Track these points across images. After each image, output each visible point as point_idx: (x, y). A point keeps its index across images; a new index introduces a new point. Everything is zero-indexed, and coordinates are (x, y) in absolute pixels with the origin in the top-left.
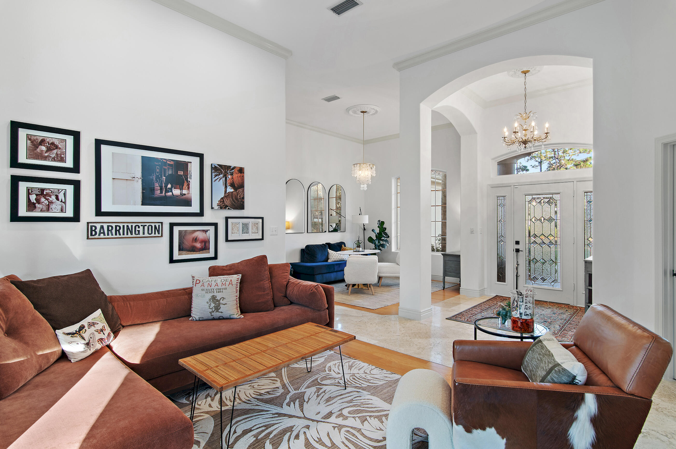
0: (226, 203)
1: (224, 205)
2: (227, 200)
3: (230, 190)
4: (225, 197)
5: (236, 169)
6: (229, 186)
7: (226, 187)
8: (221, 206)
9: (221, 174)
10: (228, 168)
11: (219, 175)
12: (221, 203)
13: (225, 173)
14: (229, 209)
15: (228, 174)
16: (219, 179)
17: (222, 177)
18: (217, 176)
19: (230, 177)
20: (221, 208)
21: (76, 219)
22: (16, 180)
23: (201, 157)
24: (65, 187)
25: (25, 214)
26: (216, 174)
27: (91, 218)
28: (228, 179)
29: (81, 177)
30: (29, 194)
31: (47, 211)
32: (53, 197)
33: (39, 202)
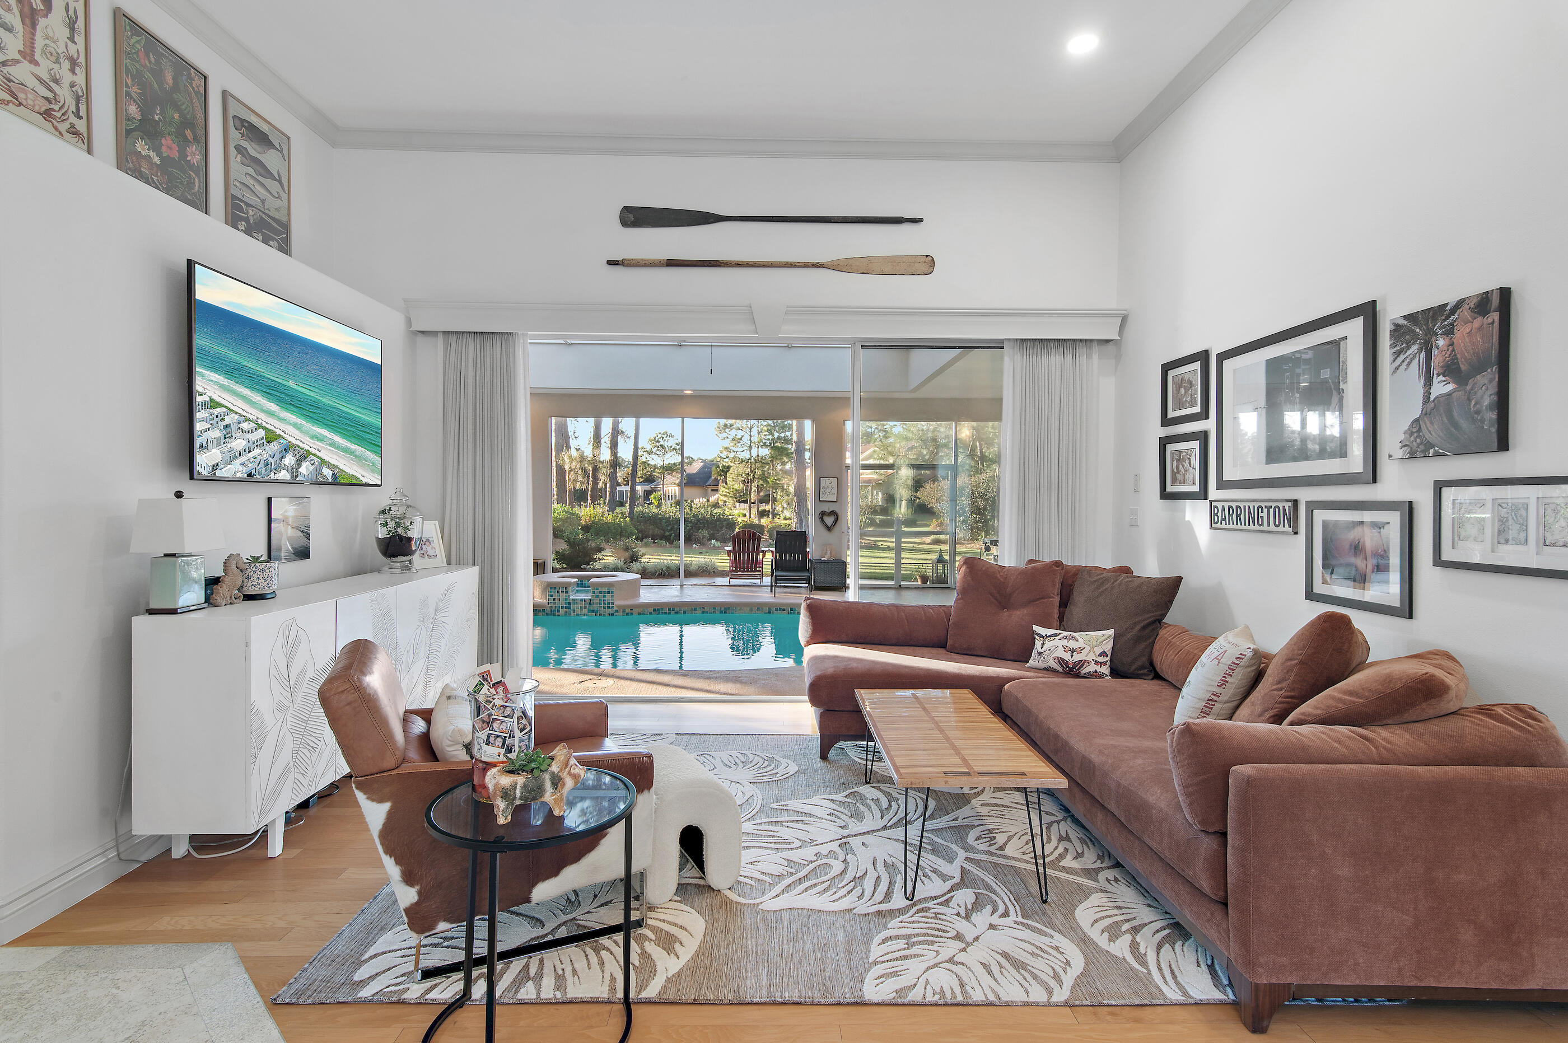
0: (1427, 436)
1: (1421, 444)
2: (1432, 423)
3: (1441, 387)
4: (1425, 414)
5: (1466, 306)
6: (1438, 375)
7: (1429, 382)
8: (1411, 448)
9: (1415, 343)
10: (1438, 312)
11: (1408, 347)
12: (1412, 439)
13: (1426, 335)
14: (1437, 455)
15: (1436, 335)
16: (1408, 360)
17: (1416, 351)
18: (1401, 356)
19: (1441, 343)
20: (1413, 456)
21: (1204, 494)
22: (1164, 442)
23: (1369, 311)
24: (1195, 445)
25: (1170, 488)
26: (1398, 348)
27: (1213, 493)
28: (1435, 351)
29: (1209, 425)
30: (1172, 460)
31: (1183, 483)
32: (1187, 462)
33: (1178, 472)
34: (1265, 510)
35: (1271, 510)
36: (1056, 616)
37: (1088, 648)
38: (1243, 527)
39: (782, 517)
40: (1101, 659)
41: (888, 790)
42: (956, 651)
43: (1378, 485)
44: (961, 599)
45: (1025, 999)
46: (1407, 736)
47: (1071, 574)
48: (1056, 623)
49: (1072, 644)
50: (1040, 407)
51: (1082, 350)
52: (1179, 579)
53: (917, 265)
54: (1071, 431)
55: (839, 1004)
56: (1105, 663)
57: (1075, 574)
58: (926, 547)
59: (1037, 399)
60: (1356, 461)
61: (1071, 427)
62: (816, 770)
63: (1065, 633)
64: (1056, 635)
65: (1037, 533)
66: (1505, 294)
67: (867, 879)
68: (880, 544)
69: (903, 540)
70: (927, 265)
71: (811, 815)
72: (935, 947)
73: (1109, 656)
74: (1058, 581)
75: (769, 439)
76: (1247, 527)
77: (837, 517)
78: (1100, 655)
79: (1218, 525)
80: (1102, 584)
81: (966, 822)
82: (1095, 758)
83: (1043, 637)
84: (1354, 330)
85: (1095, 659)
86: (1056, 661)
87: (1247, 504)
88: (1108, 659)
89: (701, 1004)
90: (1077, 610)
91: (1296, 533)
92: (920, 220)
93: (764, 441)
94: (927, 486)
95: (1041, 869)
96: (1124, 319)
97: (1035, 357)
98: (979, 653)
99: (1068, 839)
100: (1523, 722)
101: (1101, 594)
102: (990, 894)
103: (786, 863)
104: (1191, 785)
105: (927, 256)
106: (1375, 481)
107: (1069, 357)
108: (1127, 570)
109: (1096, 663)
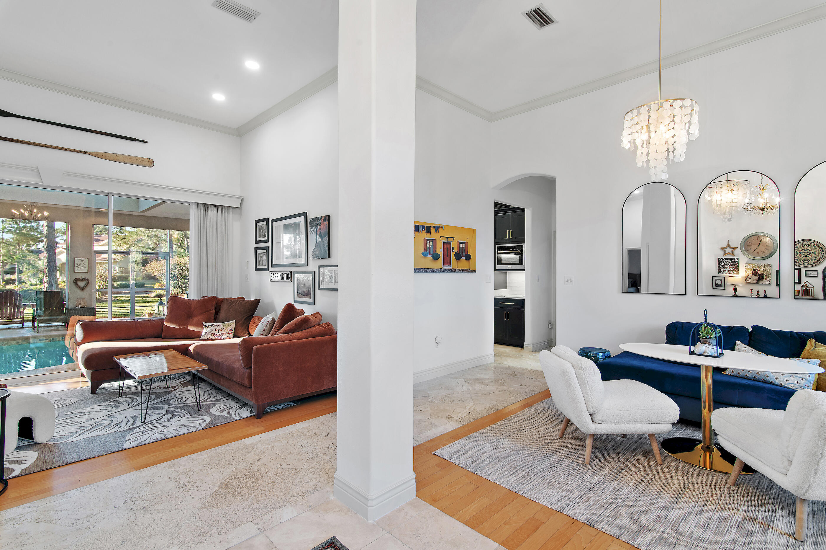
0: (317, 253)
1: (316, 255)
2: (317, 250)
3: (319, 240)
4: (316, 247)
5: (323, 218)
6: (318, 236)
7: (316, 238)
8: (314, 256)
9: (314, 226)
10: (318, 219)
12: (314, 254)
13: (316, 224)
14: (318, 258)
15: (318, 225)
16: (313, 231)
17: (314, 229)
18: (312, 229)
19: (318, 227)
20: (315, 258)
21: (268, 269)
22: (256, 249)
23: (305, 214)
24: (265, 251)
25: (258, 267)
26: (311, 227)
27: (271, 269)
28: (317, 230)
29: (269, 244)
30: (259, 257)
31: (262, 265)
32: (263, 257)
33: (261, 261)
34: (284, 274)
35: (286, 274)
36: (213, 318)
37: (225, 328)
38: (279, 280)
39: (28, 283)
40: (230, 332)
41: (131, 397)
42: (167, 338)
43: (308, 267)
44: (169, 315)
45: (188, 432)
46: (301, 333)
47: (220, 301)
48: (213, 321)
49: (219, 328)
50: (207, 232)
51: (225, 210)
52: (260, 300)
53: (144, 162)
54: (221, 243)
55: (113, 452)
56: (231, 333)
57: (222, 301)
58: (151, 299)
59: (206, 228)
60: (303, 260)
61: (221, 241)
62: (90, 398)
63: (216, 324)
64: (212, 325)
65: (207, 285)
66: (329, 217)
67: (122, 423)
68: (118, 298)
69: (136, 295)
70: (151, 163)
71: (90, 412)
72: (155, 430)
73: (233, 330)
74: (214, 303)
75: (14, 227)
76: (280, 280)
77: (88, 282)
78: (230, 330)
79: (272, 280)
80: (232, 304)
81: (169, 398)
82: (220, 360)
83: (207, 326)
84: (302, 219)
85: (228, 332)
86: (212, 335)
87: (279, 273)
88: (233, 331)
89: (44, 470)
90: (222, 315)
91: (291, 282)
92: (146, 142)
93: (9, 229)
94: (152, 263)
95: (199, 403)
96: (242, 200)
97: (205, 211)
98: (178, 337)
99: (212, 394)
100: (326, 326)
101: (231, 308)
102: (178, 413)
103: (79, 428)
104: (243, 356)
105: (150, 159)
106: (308, 265)
107: (220, 212)
108: (243, 298)
109: (228, 333)
